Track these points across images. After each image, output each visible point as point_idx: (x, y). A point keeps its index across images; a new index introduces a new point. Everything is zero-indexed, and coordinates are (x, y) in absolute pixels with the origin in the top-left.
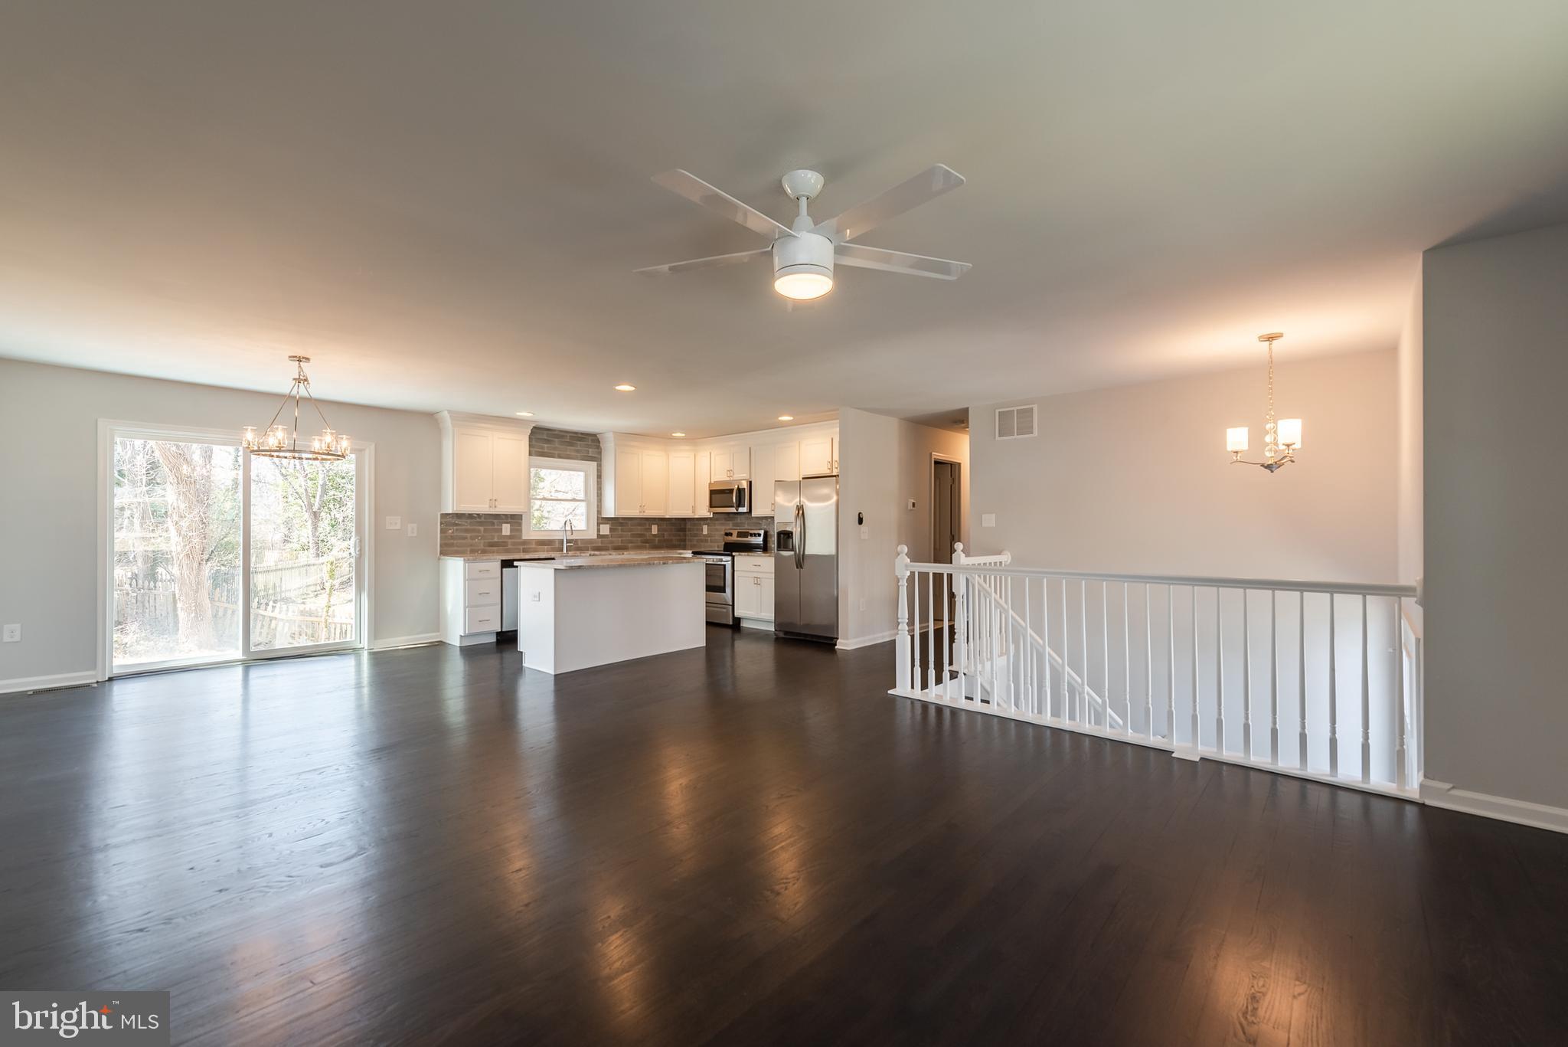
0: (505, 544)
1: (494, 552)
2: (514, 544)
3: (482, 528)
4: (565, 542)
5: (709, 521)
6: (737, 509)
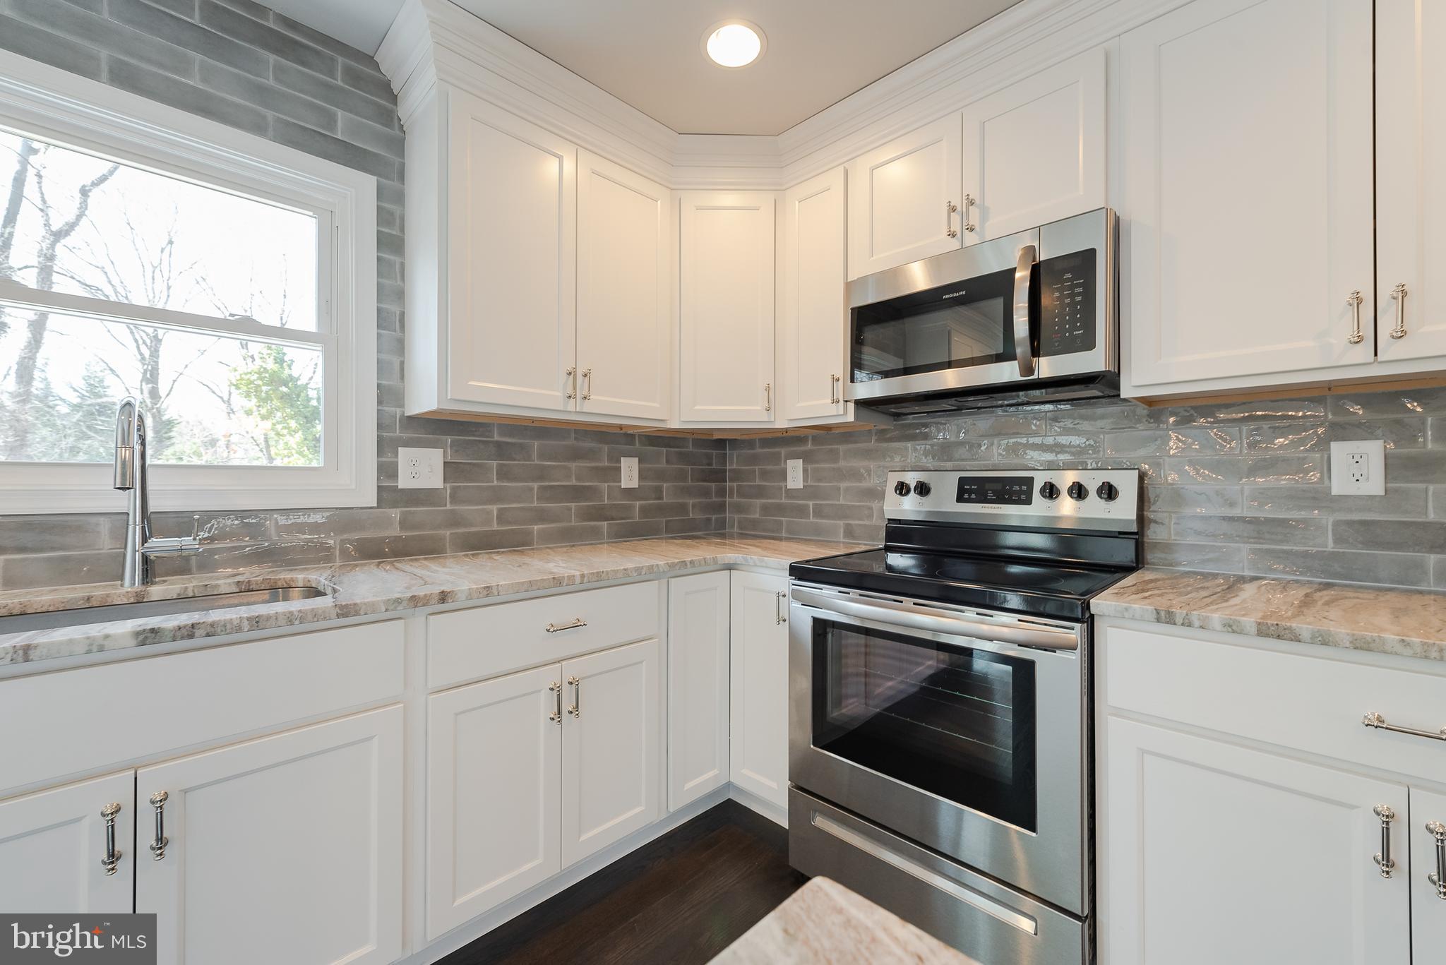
4: (135, 534)
5: (809, 446)
6: (1028, 369)
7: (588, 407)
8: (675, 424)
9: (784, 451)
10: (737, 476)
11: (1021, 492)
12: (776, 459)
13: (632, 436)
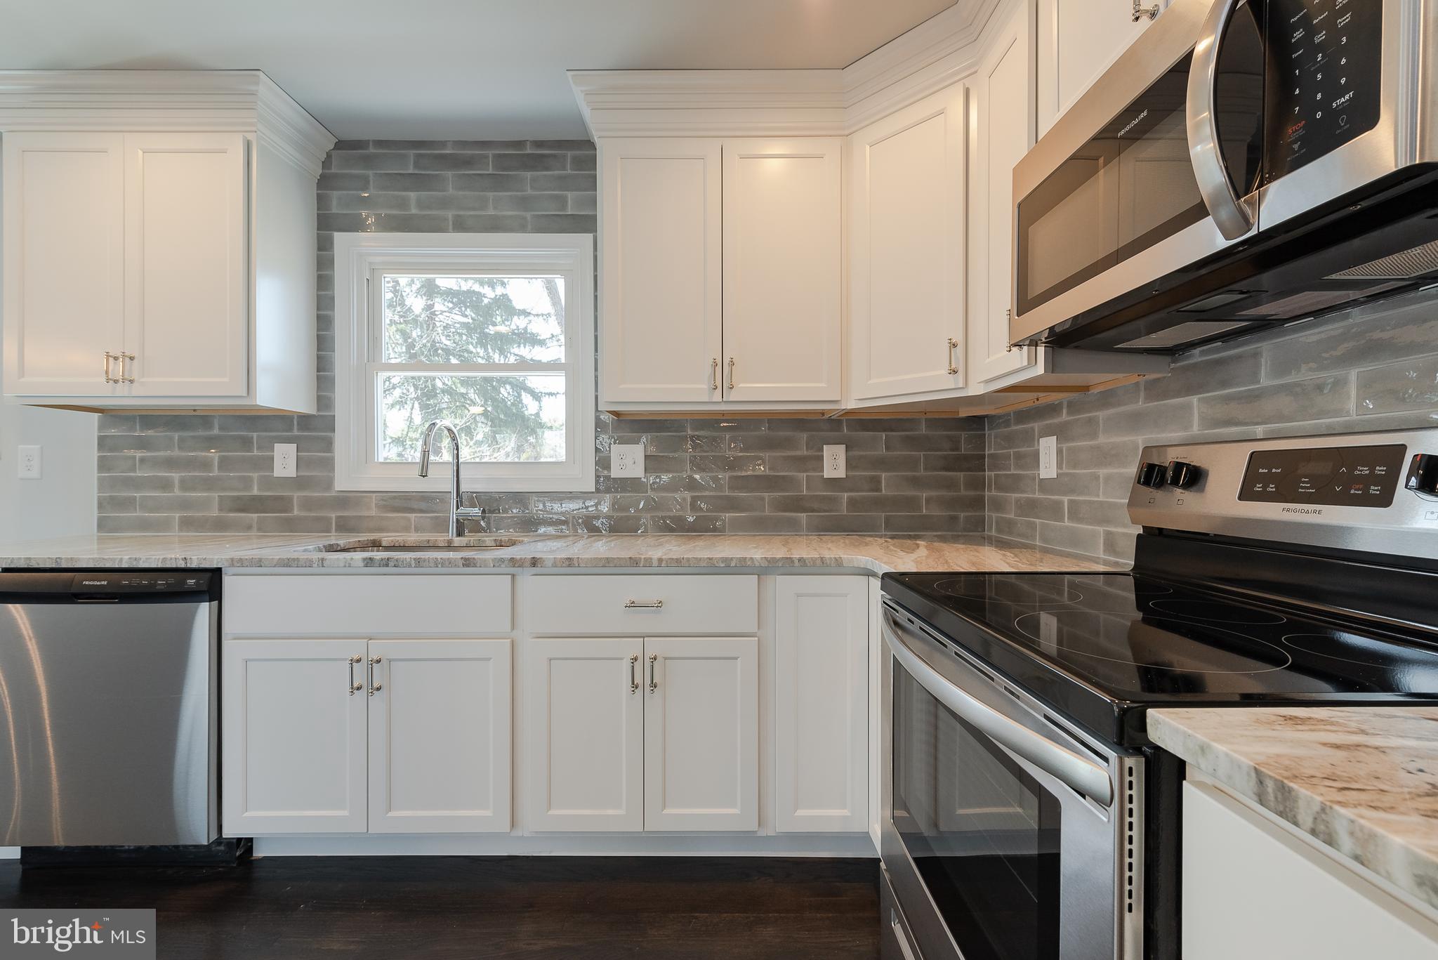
0: (281, 504)
1: (249, 528)
2: (308, 504)
3: (213, 454)
5: (1064, 416)
6: (1239, 221)
7: (734, 396)
9: (1036, 426)
10: (995, 462)
12: (1030, 438)
13: (839, 421)
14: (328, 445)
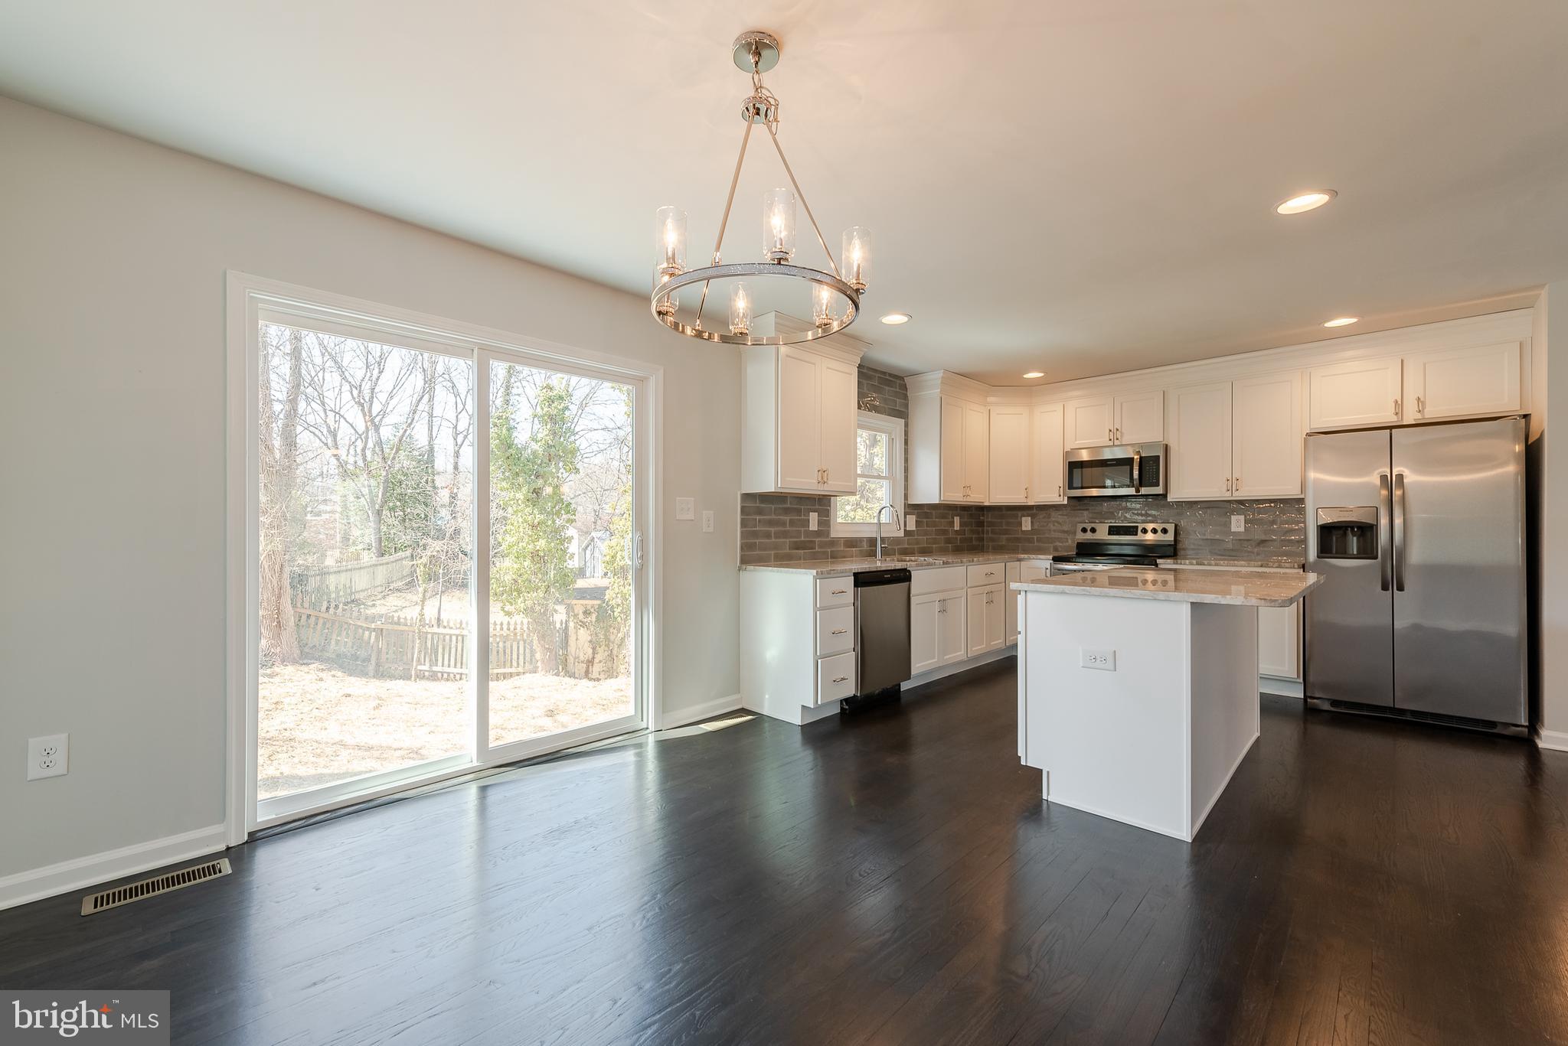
0: (812, 545)
2: (823, 545)
3: (787, 518)
4: (879, 542)
5: (1034, 514)
6: (1138, 491)
7: (969, 499)
8: (986, 504)
9: (1020, 514)
10: (991, 524)
11: (1134, 531)
12: (1016, 517)
13: (957, 507)
14: (828, 515)
